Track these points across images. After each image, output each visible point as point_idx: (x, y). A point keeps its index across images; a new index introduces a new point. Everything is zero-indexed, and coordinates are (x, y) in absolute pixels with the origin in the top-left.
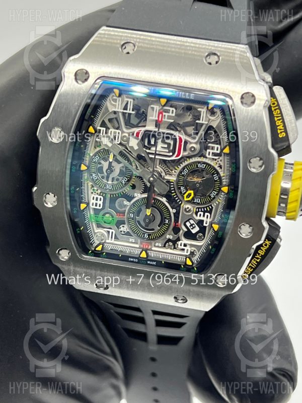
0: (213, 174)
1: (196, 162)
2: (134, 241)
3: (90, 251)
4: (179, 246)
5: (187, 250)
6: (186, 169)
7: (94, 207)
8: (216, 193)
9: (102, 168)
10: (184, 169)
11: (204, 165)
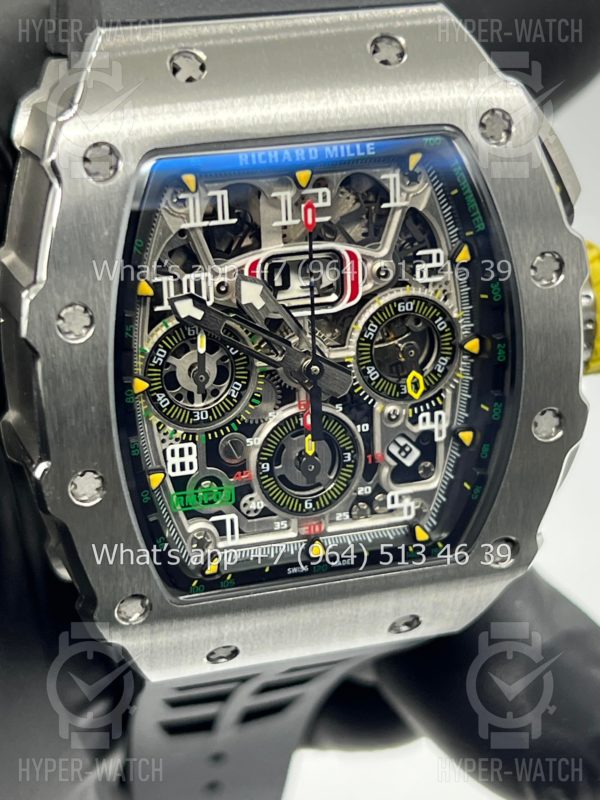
0: (435, 318)
1: (392, 302)
2: (286, 526)
3: (195, 582)
4: (390, 506)
5: (409, 509)
6: (372, 324)
7: (178, 473)
8: (446, 359)
9: (173, 374)
10: (367, 324)
11: (412, 304)
